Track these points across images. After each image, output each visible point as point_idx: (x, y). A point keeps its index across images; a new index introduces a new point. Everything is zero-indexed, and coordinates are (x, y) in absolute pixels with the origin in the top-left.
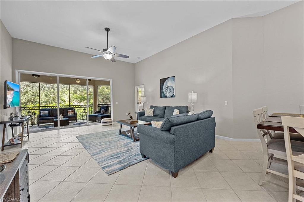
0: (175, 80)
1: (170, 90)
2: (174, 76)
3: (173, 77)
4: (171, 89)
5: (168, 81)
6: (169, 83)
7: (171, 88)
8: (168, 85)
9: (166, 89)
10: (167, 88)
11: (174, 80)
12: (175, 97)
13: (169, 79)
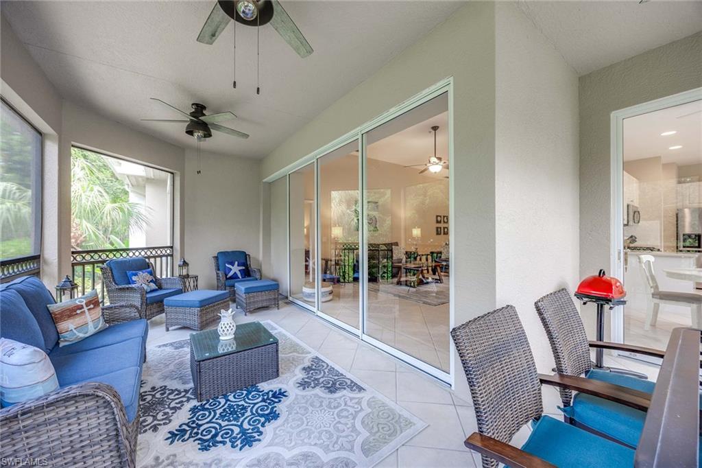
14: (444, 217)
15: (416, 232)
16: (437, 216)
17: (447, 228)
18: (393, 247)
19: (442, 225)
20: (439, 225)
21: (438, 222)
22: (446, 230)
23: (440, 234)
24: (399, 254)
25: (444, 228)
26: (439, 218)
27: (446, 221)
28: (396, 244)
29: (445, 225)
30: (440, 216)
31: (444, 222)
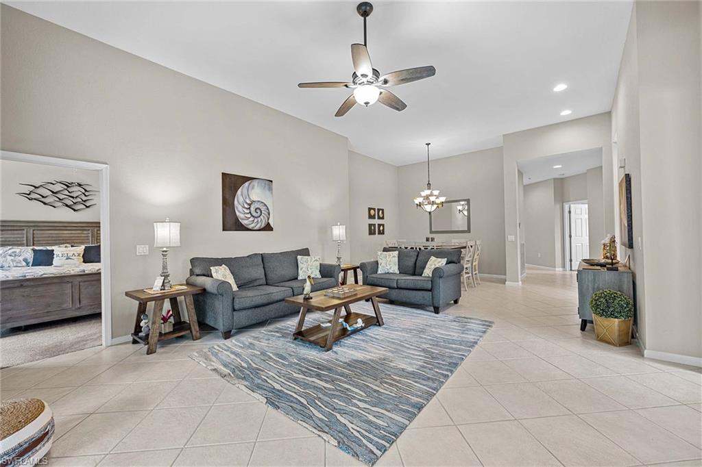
0: (272, 190)
1: (258, 211)
2: (271, 181)
3: (267, 182)
4: (260, 210)
5: (253, 188)
6: (255, 193)
7: (263, 209)
8: (254, 198)
9: (244, 207)
10: (250, 205)
11: (270, 189)
12: (272, 230)
13: (255, 183)
14: (379, 210)
15: (339, 232)
16: (370, 209)
17: (383, 225)
18: (299, 257)
19: (376, 221)
20: (372, 221)
21: (371, 217)
22: (381, 228)
23: (375, 234)
24: (308, 268)
25: (379, 225)
26: (372, 212)
27: (381, 215)
28: (305, 252)
29: (381, 222)
30: (374, 209)
31: (379, 218)
